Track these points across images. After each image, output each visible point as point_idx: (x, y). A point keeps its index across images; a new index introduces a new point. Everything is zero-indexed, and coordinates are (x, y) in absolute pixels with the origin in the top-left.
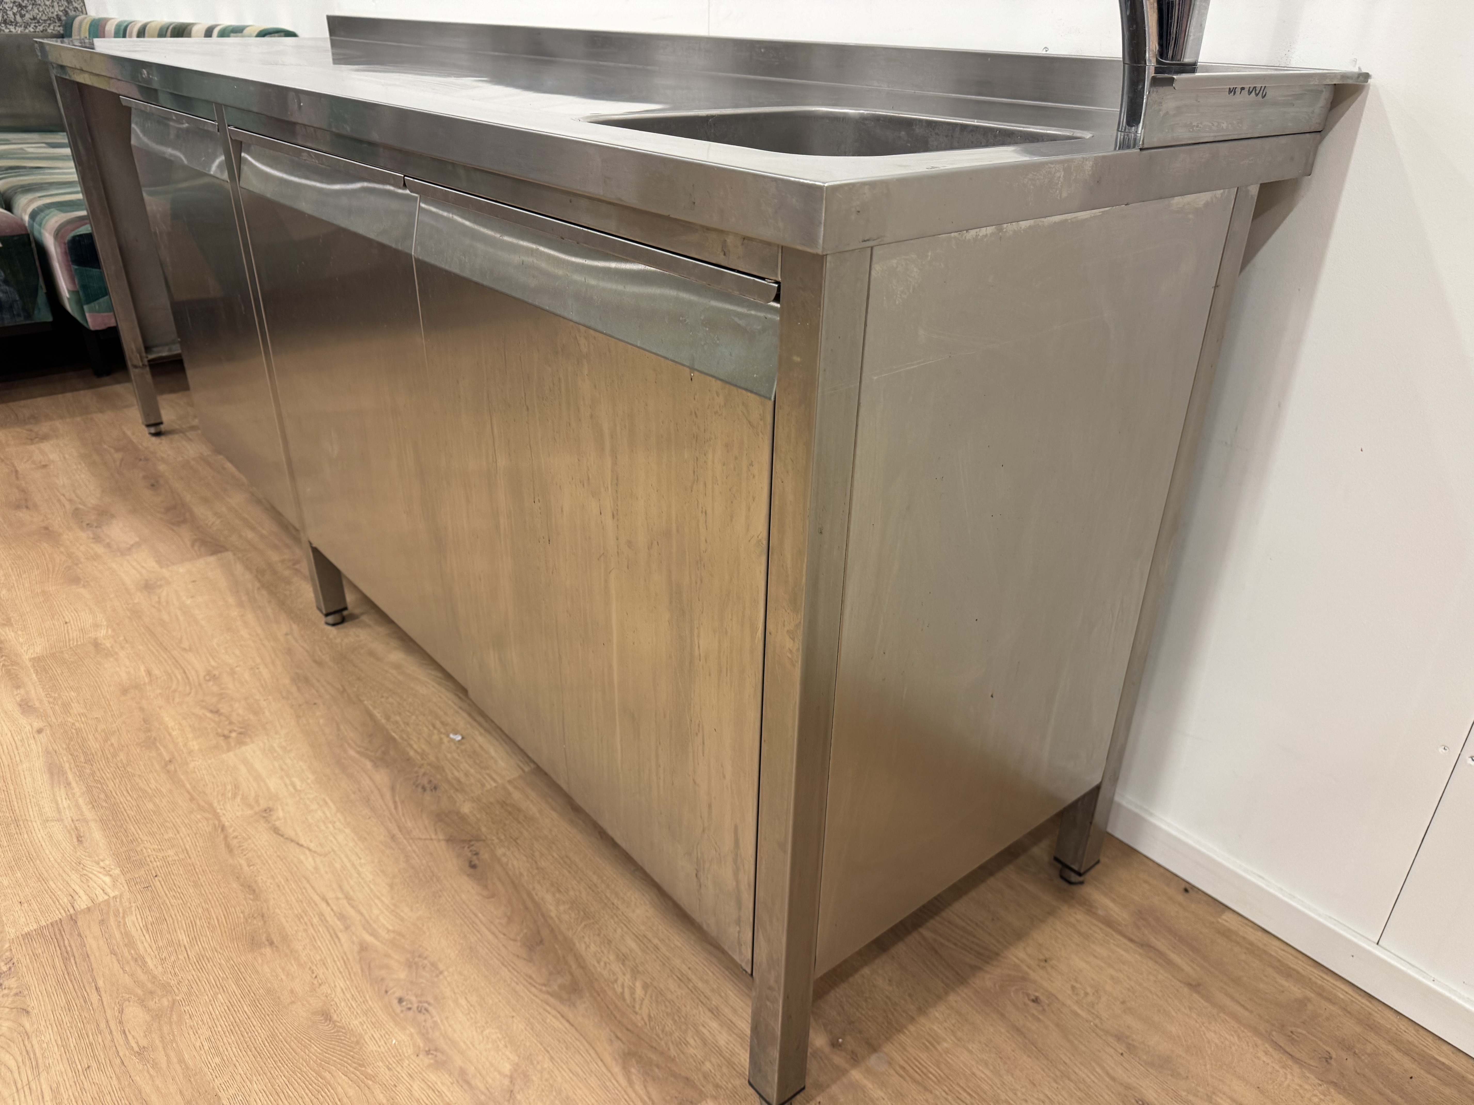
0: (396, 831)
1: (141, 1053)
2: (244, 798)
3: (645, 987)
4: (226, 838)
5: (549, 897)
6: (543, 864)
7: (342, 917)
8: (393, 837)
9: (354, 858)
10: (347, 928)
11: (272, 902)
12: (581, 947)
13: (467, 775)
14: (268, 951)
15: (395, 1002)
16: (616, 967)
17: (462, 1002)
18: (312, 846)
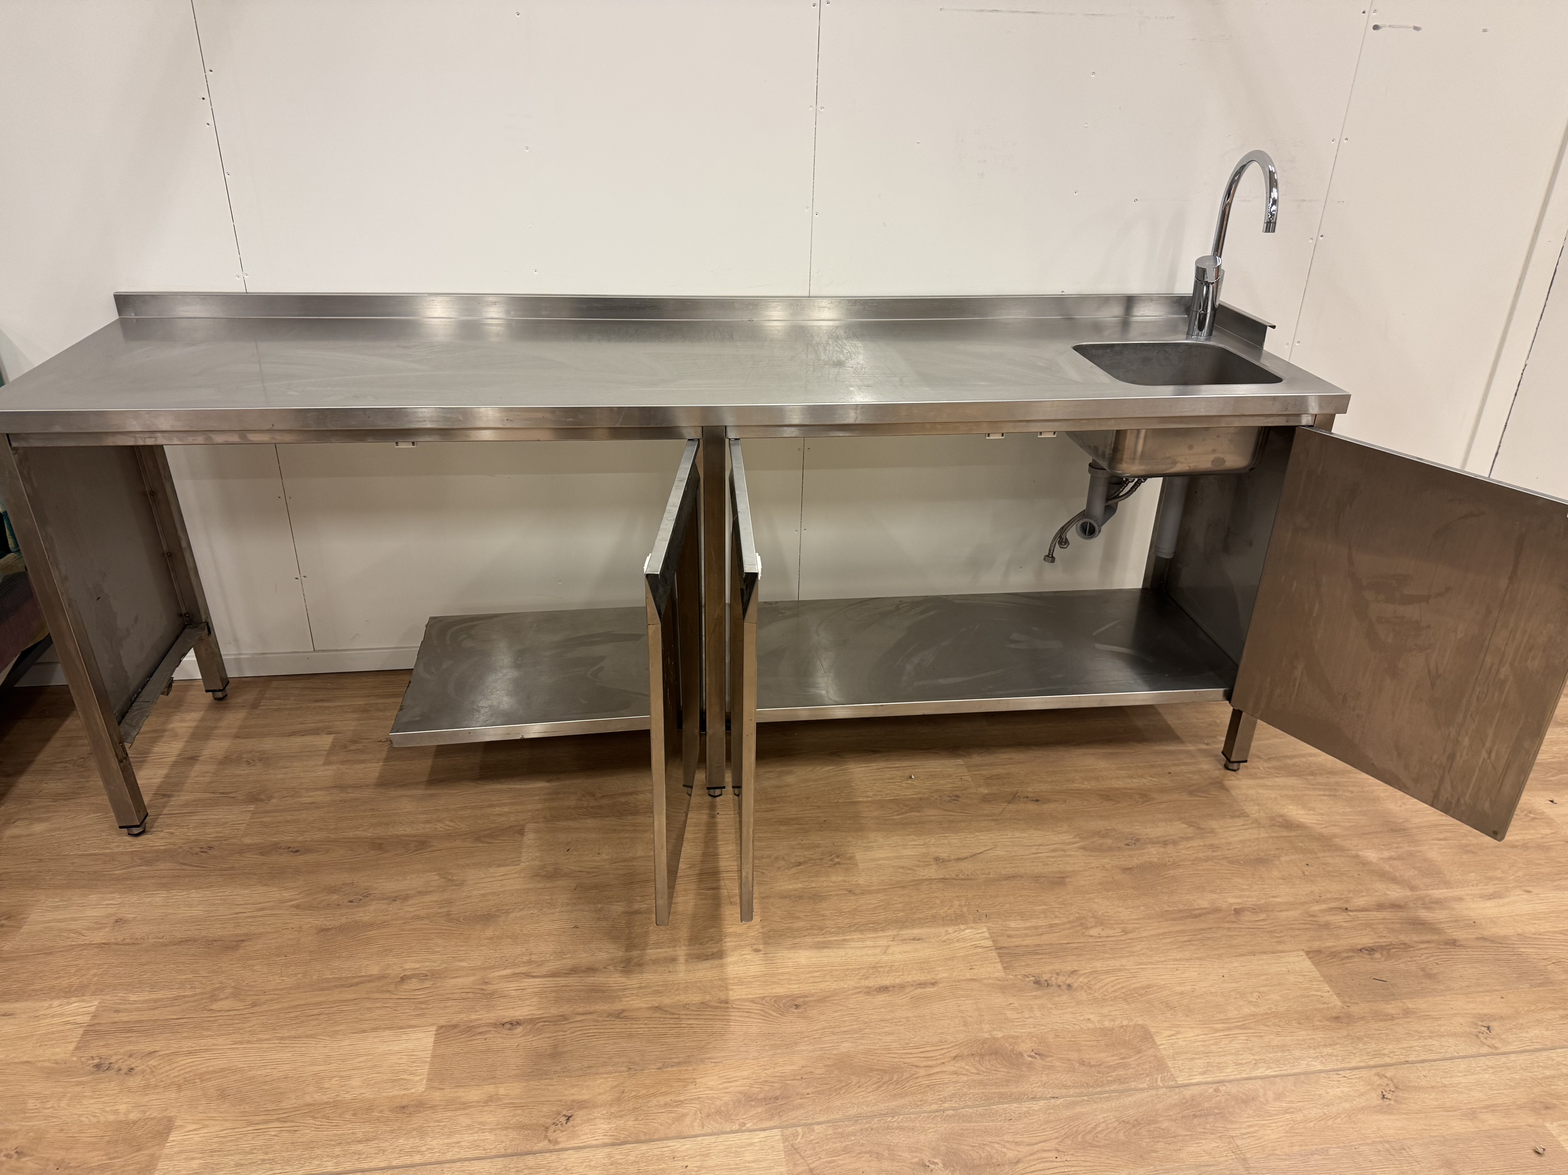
0: (990, 818)
1: (1125, 932)
2: (918, 866)
3: (1152, 777)
4: (954, 879)
5: (1075, 785)
6: (1049, 780)
7: (1054, 850)
8: (995, 820)
9: (1005, 837)
10: (1064, 850)
11: (1028, 872)
12: (1116, 786)
13: (951, 783)
14: (1068, 880)
15: (1128, 847)
16: (1135, 781)
17: (1137, 827)
18: (983, 849)
